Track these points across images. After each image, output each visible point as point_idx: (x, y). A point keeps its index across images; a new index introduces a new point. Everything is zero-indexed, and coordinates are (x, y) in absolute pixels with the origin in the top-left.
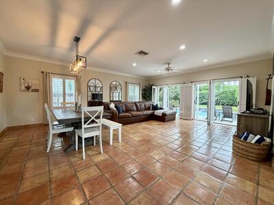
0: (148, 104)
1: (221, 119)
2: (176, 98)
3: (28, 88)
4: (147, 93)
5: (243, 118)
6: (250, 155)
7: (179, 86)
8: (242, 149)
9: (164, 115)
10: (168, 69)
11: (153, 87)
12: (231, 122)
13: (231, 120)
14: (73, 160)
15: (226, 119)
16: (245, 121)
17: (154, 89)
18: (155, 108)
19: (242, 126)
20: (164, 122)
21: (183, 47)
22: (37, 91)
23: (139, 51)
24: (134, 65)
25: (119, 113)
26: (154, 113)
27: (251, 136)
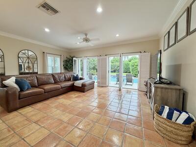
0: (68, 75)
1: (125, 83)
2: (94, 68)
4: (68, 64)
5: (159, 90)
6: (180, 138)
8: (171, 132)
9: (83, 85)
12: (131, 85)
13: (131, 83)
15: (128, 83)
16: (162, 92)
17: (75, 60)
18: (76, 78)
19: (158, 98)
20: (84, 92)
24: (47, 30)
26: (74, 84)
27: (176, 113)
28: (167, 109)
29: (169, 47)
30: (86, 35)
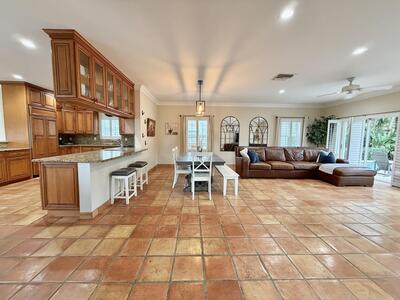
0: (313, 152)
3: (170, 131)
9: (337, 173)
11: (330, 122)
14: (186, 198)
18: (328, 159)
20: (337, 185)
21: (360, 51)
22: (176, 134)
24: (282, 92)
25: (251, 162)
26: (318, 167)
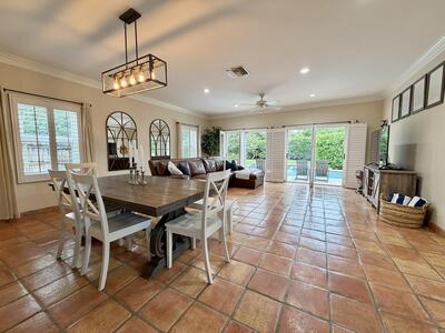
5: (386, 177)
7: (264, 132)
9: (253, 177)
10: (261, 104)
11: (221, 132)
12: (326, 181)
15: (319, 178)
17: (223, 136)
18: (234, 167)
21: (305, 71)
23: (237, 66)
24: (207, 91)
26: (234, 175)
27: (407, 198)
28: (396, 196)
29: (400, 117)
30: (262, 96)
